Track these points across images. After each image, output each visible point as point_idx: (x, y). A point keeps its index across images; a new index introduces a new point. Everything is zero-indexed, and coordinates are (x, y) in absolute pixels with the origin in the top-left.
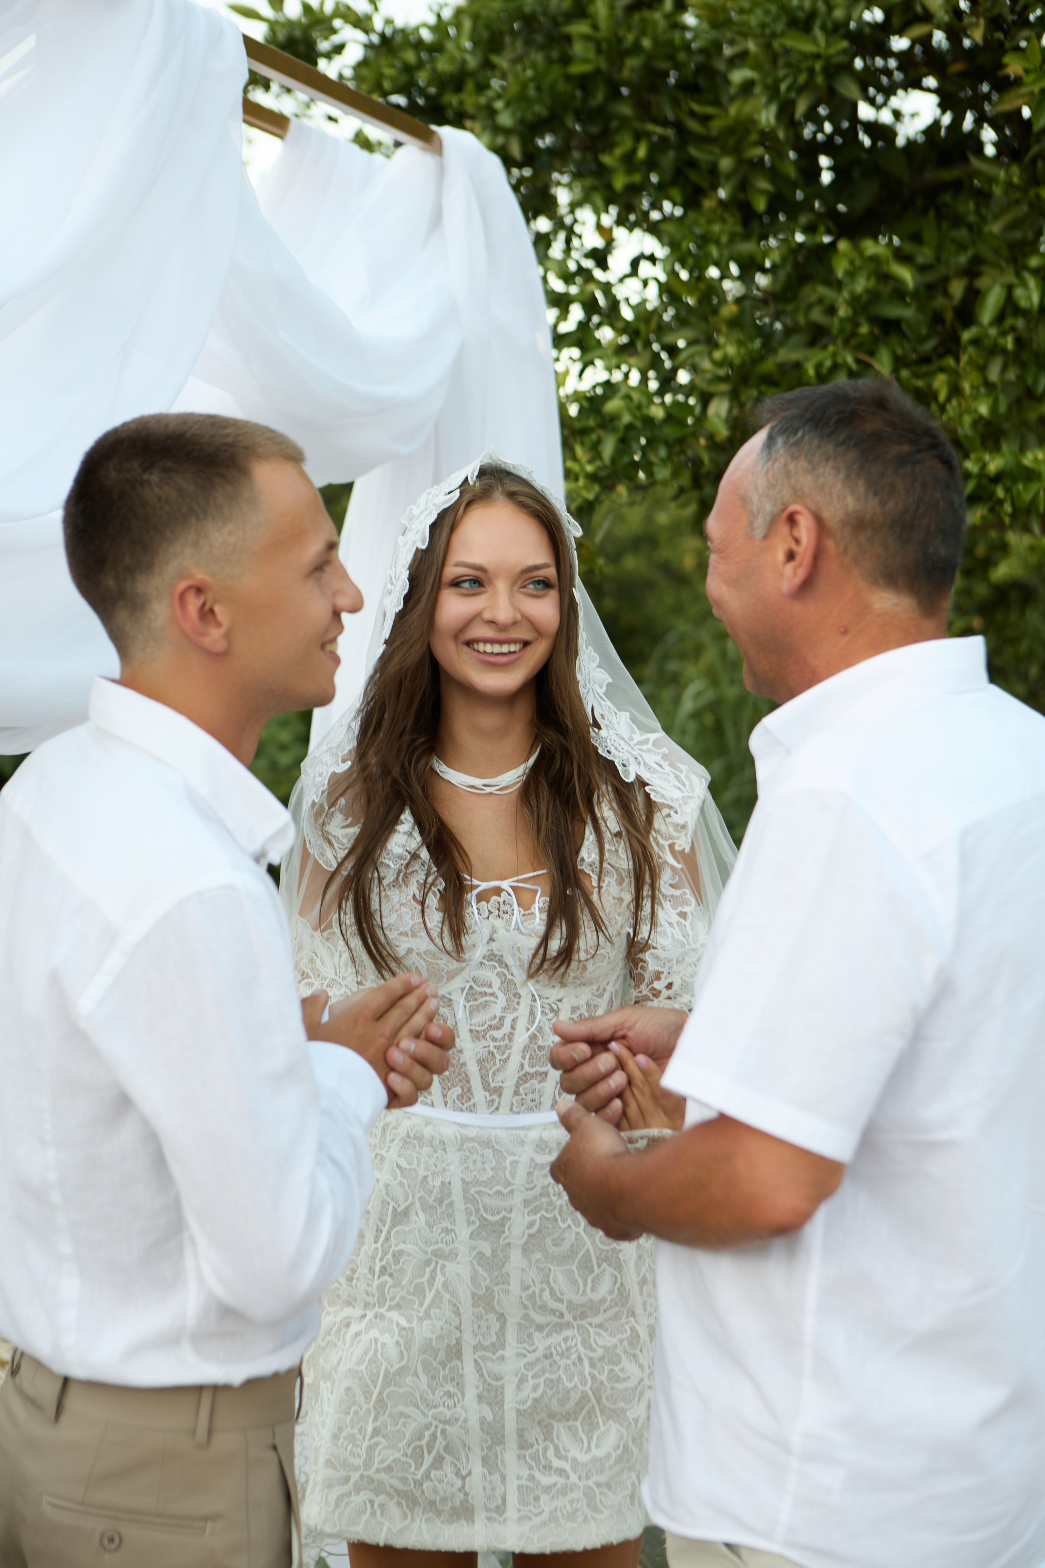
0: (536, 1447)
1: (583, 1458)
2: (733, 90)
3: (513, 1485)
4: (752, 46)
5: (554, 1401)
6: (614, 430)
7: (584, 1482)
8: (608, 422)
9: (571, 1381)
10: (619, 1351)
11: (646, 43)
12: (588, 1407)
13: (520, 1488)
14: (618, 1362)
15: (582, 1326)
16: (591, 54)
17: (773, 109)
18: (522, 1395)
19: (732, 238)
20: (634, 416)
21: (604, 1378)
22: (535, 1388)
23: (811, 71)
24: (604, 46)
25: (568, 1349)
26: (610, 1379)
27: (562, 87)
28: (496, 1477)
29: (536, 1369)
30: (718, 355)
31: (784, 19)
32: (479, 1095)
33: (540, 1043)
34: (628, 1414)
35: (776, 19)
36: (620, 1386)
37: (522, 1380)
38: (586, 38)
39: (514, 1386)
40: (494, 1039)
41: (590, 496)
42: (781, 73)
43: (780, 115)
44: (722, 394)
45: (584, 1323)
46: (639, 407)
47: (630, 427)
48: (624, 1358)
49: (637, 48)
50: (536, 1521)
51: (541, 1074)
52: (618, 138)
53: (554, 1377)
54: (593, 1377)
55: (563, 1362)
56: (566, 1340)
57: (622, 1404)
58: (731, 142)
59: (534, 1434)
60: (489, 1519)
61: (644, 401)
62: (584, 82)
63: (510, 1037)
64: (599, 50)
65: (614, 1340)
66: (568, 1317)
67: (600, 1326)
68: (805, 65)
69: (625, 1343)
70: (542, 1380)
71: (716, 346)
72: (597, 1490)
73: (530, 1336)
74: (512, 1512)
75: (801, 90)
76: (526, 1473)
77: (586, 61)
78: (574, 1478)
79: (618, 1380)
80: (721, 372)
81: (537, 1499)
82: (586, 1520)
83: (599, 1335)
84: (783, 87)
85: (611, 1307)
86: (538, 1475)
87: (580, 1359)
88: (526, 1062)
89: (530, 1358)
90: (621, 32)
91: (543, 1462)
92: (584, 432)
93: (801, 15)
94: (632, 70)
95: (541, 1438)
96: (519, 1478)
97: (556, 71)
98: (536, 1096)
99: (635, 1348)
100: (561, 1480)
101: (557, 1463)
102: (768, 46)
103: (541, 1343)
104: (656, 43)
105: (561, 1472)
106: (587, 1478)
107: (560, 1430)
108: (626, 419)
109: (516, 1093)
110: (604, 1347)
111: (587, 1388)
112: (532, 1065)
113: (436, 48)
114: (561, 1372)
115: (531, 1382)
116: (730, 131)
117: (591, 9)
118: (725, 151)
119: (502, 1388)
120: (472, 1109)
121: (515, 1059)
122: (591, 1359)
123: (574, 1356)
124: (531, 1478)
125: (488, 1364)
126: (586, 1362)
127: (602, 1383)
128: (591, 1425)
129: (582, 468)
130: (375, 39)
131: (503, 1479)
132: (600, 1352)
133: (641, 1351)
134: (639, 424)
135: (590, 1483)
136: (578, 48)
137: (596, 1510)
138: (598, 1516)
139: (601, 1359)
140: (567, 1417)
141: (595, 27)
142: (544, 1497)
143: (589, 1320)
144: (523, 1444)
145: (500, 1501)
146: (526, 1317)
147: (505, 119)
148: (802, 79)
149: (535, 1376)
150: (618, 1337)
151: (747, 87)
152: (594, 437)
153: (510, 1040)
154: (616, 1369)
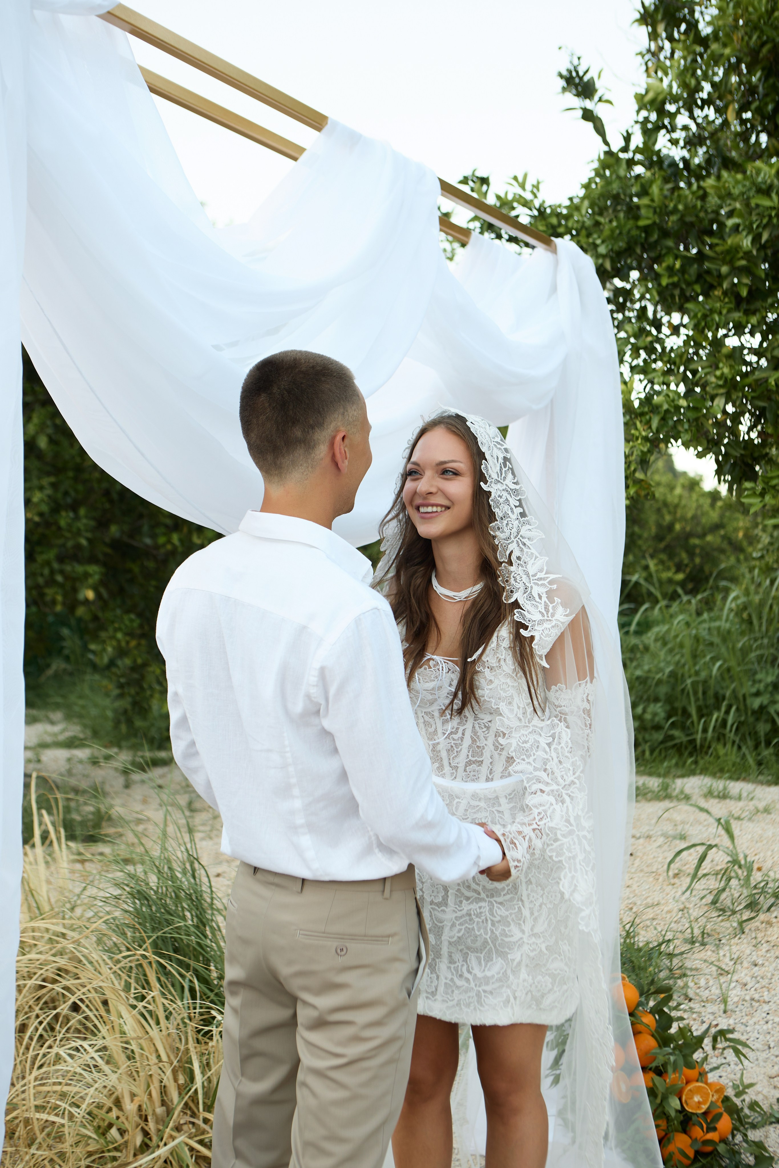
0: (458, 964)
1: (479, 975)
2: (727, 230)
3: (443, 980)
4: (738, 205)
5: (469, 940)
6: (659, 413)
7: (478, 988)
8: (655, 409)
9: (479, 931)
10: (509, 919)
11: (680, 207)
12: (488, 947)
13: (446, 984)
14: (509, 925)
15: (491, 902)
16: (651, 215)
17: (750, 238)
18: (452, 934)
19: (729, 311)
20: (670, 405)
21: (497, 933)
22: (460, 931)
23: (770, 216)
24: (658, 210)
25: (481, 913)
26: (501, 935)
27: (634, 232)
28: (434, 975)
29: (461, 920)
30: (718, 373)
31: (754, 189)
32: (447, 769)
33: (478, 744)
34: (509, 956)
35: (750, 189)
36: (506, 940)
37: (453, 925)
38: (648, 206)
39: (448, 928)
40: (454, 740)
41: (645, 449)
42: (754, 218)
43: (753, 242)
44: (722, 394)
45: (492, 900)
46: (673, 401)
47: (667, 411)
48: (512, 924)
49: (675, 210)
50: (450, 1004)
51: (479, 761)
52: (666, 259)
53: (470, 927)
54: (492, 931)
55: (476, 920)
56: (480, 908)
57: (507, 950)
58: (728, 258)
59: (457, 956)
60: (427, 998)
61: (676, 398)
62: (647, 230)
63: (462, 739)
64: (655, 212)
65: (507, 913)
66: (483, 895)
67: (501, 903)
68: (766, 213)
69: (513, 916)
70: (463, 927)
71: (717, 368)
72: (483, 994)
73: (461, 902)
74: (438, 997)
75: (765, 227)
76: (450, 976)
77: (648, 218)
78: (473, 985)
79: (506, 936)
80: (721, 383)
81: (453, 991)
82: (475, 1009)
83: (499, 908)
84: (755, 226)
85: (508, 893)
86: (456, 979)
87: (487, 920)
88: (470, 754)
89: (459, 914)
90: (667, 202)
91: (460, 973)
92: (642, 414)
93: (764, 187)
94: (673, 222)
95: (461, 959)
96: (446, 979)
97: (631, 223)
98: (476, 774)
99: (520, 920)
100: (466, 985)
101: (466, 975)
102: (747, 205)
103: (466, 907)
104: (686, 207)
105: (467, 980)
106: (479, 986)
107: (472, 957)
108: (665, 407)
109: (465, 771)
110: (501, 916)
111: (488, 937)
112: (473, 756)
113: (567, 217)
114: (475, 925)
115: (458, 927)
116: (728, 252)
117: (650, 191)
118: (724, 262)
119: (443, 927)
120: (443, 776)
121: (464, 751)
122: (492, 920)
123: (483, 918)
124: (452, 980)
125: (436, 913)
126: (489, 922)
127: (496, 936)
128: (489, 959)
129: (640, 434)
130: (536, 213)
131: (438, 977)
132: (498, 918)
133: (524, 922)
134: (672, 410)
135: (480, 989)
136: (643, 212)
137: (482, 1005)
138: (482, 1008)
139: (499, 922)
140: (476, 950)
141: (652, 200)
142: (456, 992)
143: (495, 899)
144: (452, 961)
145: (434, 989)
146: (458, 890)
147: (602, 250)
148: (765, 221)
149: (460, 924)
150: (510, 911)
151: (736, 228)
152: (648, 417)
153: (462, 741)
154: (506, 929)
